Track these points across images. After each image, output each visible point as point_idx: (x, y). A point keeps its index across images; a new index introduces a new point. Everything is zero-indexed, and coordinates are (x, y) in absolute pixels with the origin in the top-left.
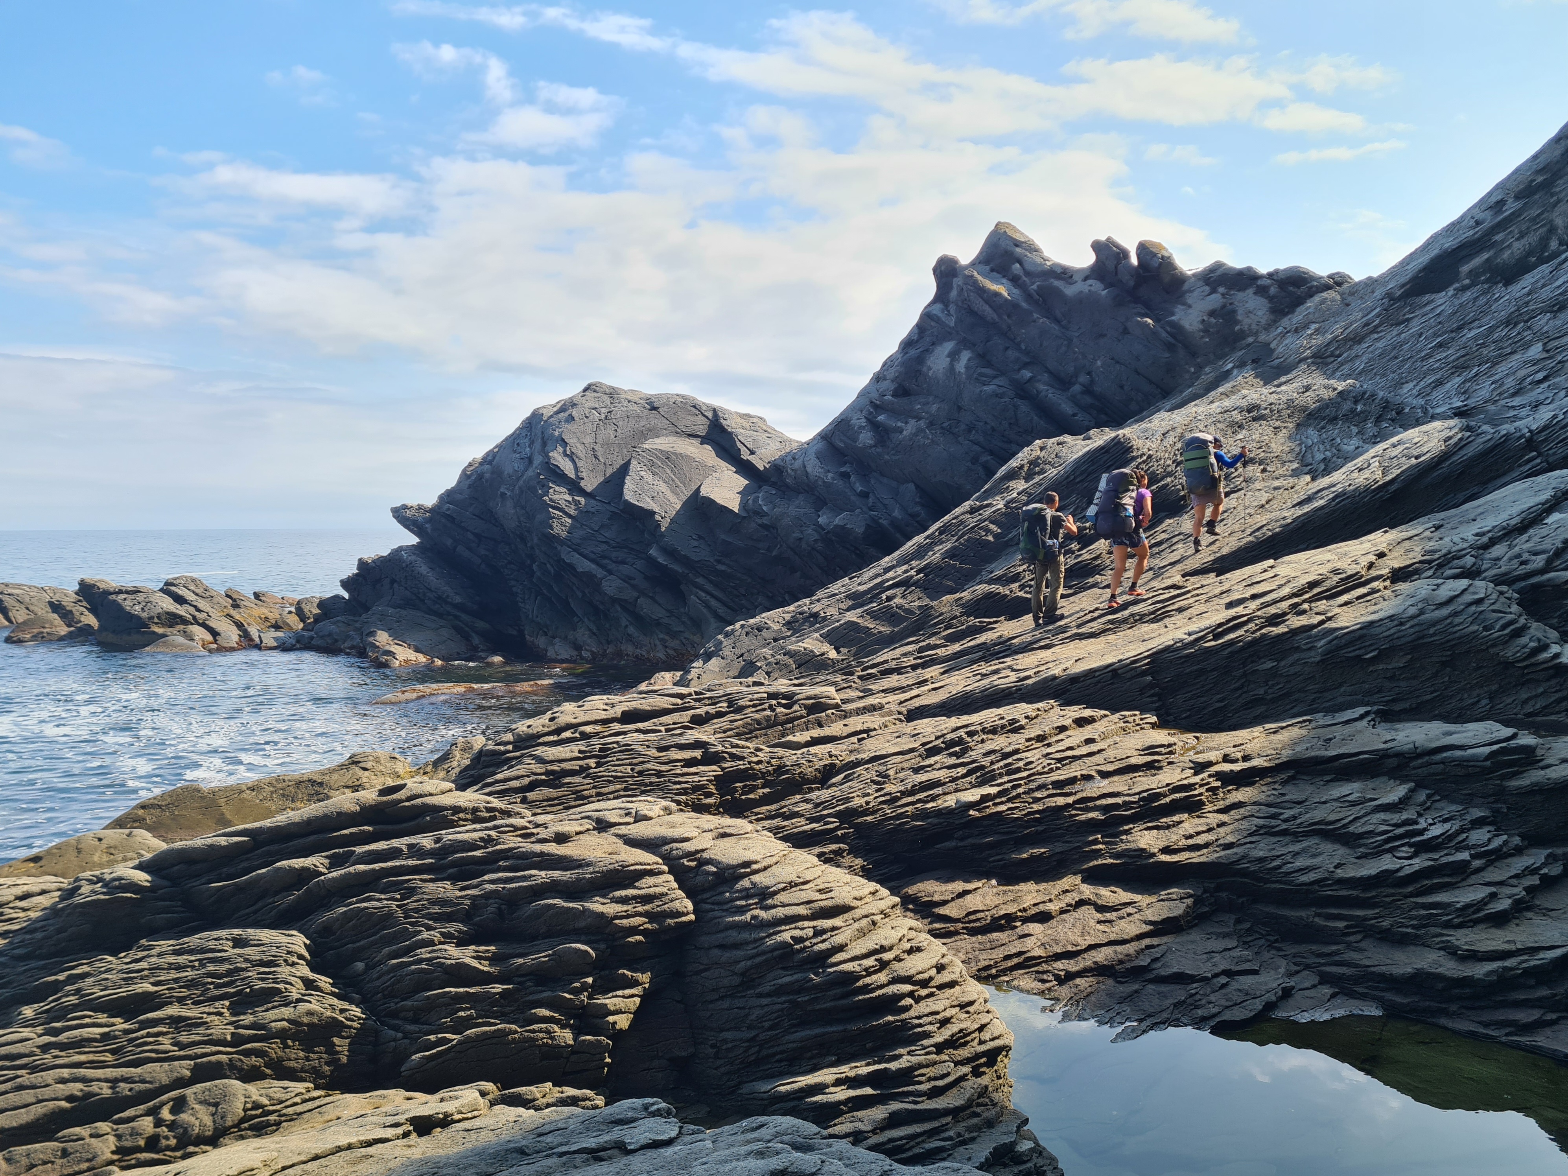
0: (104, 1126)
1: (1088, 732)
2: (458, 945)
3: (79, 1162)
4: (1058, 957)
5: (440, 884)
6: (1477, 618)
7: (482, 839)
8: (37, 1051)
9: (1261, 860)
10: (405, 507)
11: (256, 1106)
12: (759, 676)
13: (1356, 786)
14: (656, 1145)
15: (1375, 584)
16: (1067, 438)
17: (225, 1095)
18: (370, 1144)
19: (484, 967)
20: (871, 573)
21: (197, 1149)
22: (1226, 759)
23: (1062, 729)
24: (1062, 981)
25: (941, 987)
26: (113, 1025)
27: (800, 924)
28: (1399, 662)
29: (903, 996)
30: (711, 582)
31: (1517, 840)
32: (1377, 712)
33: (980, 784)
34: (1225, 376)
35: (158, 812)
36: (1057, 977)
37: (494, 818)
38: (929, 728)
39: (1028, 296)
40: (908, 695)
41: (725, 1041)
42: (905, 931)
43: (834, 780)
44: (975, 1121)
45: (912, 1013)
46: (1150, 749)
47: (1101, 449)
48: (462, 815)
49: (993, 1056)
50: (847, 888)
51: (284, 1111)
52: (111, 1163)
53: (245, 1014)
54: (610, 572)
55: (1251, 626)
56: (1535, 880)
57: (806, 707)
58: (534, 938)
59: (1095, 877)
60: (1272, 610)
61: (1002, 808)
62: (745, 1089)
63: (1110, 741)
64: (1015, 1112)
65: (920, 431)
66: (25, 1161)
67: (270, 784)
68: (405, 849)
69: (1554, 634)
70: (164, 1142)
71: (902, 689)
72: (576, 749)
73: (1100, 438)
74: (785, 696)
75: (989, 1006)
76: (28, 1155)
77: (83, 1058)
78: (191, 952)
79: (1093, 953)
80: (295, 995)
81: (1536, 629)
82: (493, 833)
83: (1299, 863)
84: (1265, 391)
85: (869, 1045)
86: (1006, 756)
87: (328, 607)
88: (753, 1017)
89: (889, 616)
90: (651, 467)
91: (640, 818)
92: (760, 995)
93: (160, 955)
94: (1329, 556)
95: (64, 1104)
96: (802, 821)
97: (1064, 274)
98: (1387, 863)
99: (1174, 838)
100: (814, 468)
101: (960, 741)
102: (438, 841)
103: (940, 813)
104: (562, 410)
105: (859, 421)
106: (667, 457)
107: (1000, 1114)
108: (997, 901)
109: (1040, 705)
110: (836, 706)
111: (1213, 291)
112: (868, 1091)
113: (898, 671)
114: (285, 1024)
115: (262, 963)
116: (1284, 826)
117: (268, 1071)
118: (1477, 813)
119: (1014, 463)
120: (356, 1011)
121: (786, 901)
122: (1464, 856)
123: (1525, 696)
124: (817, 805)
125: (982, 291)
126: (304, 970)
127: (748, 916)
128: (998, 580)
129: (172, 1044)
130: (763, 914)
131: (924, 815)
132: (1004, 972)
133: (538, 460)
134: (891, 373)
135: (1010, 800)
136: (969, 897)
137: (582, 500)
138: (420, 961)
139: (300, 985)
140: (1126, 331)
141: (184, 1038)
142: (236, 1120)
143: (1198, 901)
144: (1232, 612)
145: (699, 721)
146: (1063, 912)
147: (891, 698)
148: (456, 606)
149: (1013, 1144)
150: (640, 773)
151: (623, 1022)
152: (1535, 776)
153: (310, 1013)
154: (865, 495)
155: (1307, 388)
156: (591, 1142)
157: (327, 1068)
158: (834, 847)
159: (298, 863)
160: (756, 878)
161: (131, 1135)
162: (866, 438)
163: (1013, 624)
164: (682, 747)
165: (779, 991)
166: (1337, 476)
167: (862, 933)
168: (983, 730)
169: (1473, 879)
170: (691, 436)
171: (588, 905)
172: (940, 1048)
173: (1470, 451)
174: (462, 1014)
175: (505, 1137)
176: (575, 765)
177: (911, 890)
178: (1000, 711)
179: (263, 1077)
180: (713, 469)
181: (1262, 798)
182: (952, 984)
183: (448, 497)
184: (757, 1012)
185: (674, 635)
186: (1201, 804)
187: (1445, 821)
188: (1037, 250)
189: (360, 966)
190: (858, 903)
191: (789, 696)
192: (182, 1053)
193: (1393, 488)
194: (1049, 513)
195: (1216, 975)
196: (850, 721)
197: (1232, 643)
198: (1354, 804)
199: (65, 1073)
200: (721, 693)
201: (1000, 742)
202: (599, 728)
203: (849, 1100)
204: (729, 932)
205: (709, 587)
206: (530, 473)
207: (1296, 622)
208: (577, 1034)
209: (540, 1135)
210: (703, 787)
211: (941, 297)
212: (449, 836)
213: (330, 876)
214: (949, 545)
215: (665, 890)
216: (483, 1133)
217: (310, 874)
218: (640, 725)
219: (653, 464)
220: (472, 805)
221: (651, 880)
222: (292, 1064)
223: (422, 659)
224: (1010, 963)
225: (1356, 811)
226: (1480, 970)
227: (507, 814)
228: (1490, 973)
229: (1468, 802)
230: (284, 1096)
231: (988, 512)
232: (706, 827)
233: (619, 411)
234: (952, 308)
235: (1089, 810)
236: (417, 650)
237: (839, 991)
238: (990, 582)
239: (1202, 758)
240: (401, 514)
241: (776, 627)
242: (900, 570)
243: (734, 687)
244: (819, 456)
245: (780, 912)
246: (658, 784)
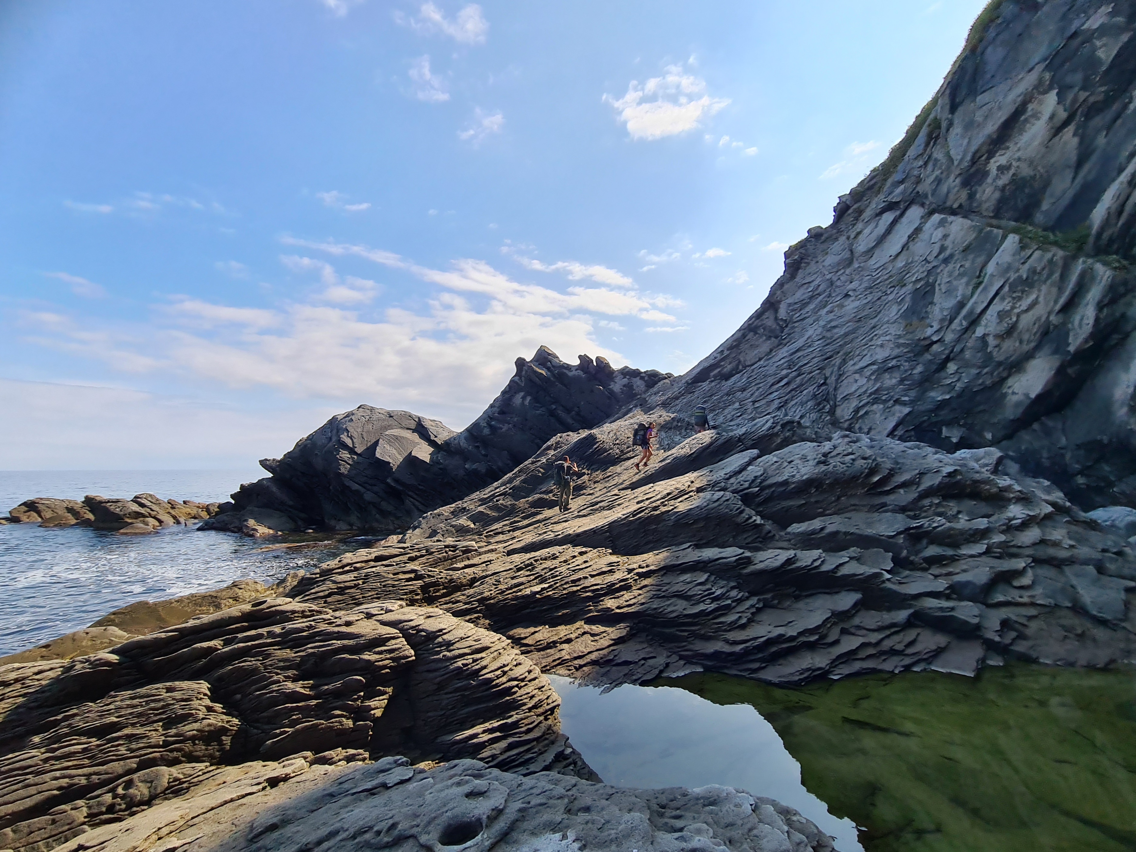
0: (80, 802)
1: (584, 558)
2: (293, 682)
3: (63, 826)
4: (576, 658)
5: (284, 651)
6: (727, 507)
7: (307, 626)
8: (41, 763)
9: (655, 609)
10: (266, 460)
11: (176, 779)
12: (439, 537)
13: (688, 575)
14: (402, 782)
15: (691, 494)
16: (570, 433)
17: (157, 776)
18: (243, 796)
19: (307, 692)
20: (489, 490)
21: (138, 809)
22: (640, 567)
23: (574, 557)
24: (577, 669)
25: (530, 681)
26: (91, 742)
27: (466, 657)
28: (701, 524)
29: (513, 687)
30: (417, 494)
31: (747, 594)
32: (695, 545)
33: (541, 583)
34: (630, 411)
35: (123, 616)
36: (575, 668)
37: (313, 615)
38: (518, 559)
39: (554, 375)
40: (507, 544)
41: (430, 717)
42: (513, 656)
43: (476, 584)
44: (546, 742)
45: (518, 694)
46: (610, 564)
47: (584, 438)
48: (296, 615)
49: (552, 710)
50: (487, 638)
51: (192, 781)
52: (84, 823)
53: (171, 729)
54: (368, 490)
55: (647, 511)
56: (754, 610)
57: (462, 551)
58: (334, 674)
59: (590, 621)
60: (654, 504)
61: (550, 593)
62: (439, 740)
63: (594, 561)
64: (563, 735)
65: (509, 429)
66: (26, 830)
67: (188, 599)
68: (265, 634)
69: (753, 512)
70: (118, 807)
71: (505, 541)
72: (353, 576)
73: (584, 433)
74: (453, 547)
75: (550, 687)
76: (29, 826)
77: (70, 764)
78: (141, 697)
79: (590, 655)
80: (201, 716)
81: (748, 511)
82: (313, 623)
83: (670, 609)
84: (645, 416)
85: (498, 712)
86: (551, 570)
87: (223, 508)
88: (443, 704)
89: (496, 508)
90: (389, 442)
91: (388, 611)
92: (446, 694)
93: (121, 701)
94: (673, 482)
95: (56, 792)
96: (461, 604)
97: (568, 367)
98: (702, 607)
99: (621, 602)
100: (463, 444)
101: (532, 564)
102: (283, 629)
103: (523, 597)
104: (347, 416)
105: (483, 424)
106: (396, 438)
107: (557, 737)
108: (549, 635)
109: (564, 547)
110: (476, 550)
111: (625, 378)
112: (498, 734)
113: (502, 533)
114: (195, 732)
115: (183, 700)
116: (663, 594)
117: (183, 759)
118: (733, 584)
119: (549, 443)
120: (236, 721)
121: (459, 647)
122: (729, 602)
123: (745, 536)
124: (468, 597)
125: (536, 372)
126: (207, 702)
127: (441, 655)
128: (545, 493)
129: (126, 750)
130: (448, 654)
131: (517, 598)
132: (553, 667)
133: (334, 439)
134: (497, 405)
135: (553, 590)
136: (536, 634)
137: (355, 457)
138: (273, 691)
139: (204, 710)
140: (592, 391)
141: (134, 746)
142: (163, 789)
143: (631, 628)
144: (639, 506)
145: (412, 559)
146: (577, 638)
147: (500, 545)
148: (290, 506)
149: (563, 751)
150: (384, 586)
151: (378, 713)
152: (751, 568)
153: (209, 725)
154: (486, 456)
155: (661, 416)
156: (369, 785)
157: (218, 753)
158: (476, 615)
159: (205, 645)
160: (445, 637)
161: (97, 805)
162: (486, 431)
163: (550, 511)
164: (405, 573)
165: (457, 690)
166: (673, 451)
167: (494, 659)
168: (541, 559)
169: (733, 611)
170: (408, 429)
171: (362, 656)
172: (530, 709)
173: (720, 442)
174: (294, 717)
175: (321, 785)
176: (352, 584)
177: (511, 633)
178: (547, 550)
179: (180, 762)
180: (418, 444)
181: (654, 582)
182: (534, 679)
183: (288, 455)
184: (446, 702)
185: (398, 518)
186: (631, 586)
187: (722, 588)
188: (557, 357)
189: (239, 696)
190: (492, 645)
191: (454, 547)
192: (132, 754)
193: (694, 456)
194: (566, 465)
195: (640, 660)
196: (482, 557)
197: (640, 518)
198: (689, 583)
199: (58, 774)
200: (422, 546)
201: (549, 564)
202: (363, 565)
203: (489, 740)
204: (432, 664)
205: (415, 496)
206: (330, 444)
207: (663, 509)
208: (355, 721)
209: (341, 783)
210: (415, 591)
211: (518, 374)
212: (289, 626)
213: (224, 650)
214: (523, 478)
215: (400, 646)
216: (307, 783)
217: (211, 650)
218: (384, 563)
219: (390, 441)
220: (301, 609)
221: (393, 642)
222: (198, 753)
223: (271, 532)
224: (555, 663)
225: (690, 586)
226: (738, 648)
227: (320, 612)
228: (741, 649)
229: (728, 579)
230: (193, 772)
231: (539, 464)
232: (420, 613)
233: (375, 417)
234: (523, 378)
235: (587, 592)
236: (269, 528)
237: (484, 688)
238: (541, 493)
239: (631, 567)
240: (264, 463)
241: (446, 514)
242: (502, 488)
243: (429, 543)
244: (466, 439)
245: (456, 652)
246: (393, 591)
